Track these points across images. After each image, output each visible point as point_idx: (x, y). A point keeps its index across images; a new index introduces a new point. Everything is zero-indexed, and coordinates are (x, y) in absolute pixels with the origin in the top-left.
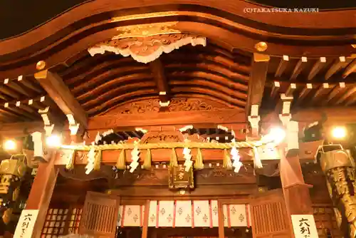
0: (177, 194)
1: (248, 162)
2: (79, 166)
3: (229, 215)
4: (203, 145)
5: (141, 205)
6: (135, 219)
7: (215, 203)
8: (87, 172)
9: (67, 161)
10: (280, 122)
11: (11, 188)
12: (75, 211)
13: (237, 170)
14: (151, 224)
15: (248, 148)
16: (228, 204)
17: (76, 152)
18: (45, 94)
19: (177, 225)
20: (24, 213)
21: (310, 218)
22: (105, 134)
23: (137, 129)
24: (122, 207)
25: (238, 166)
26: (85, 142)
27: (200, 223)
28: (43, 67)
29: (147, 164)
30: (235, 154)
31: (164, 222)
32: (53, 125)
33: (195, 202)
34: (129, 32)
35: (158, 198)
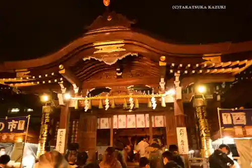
0: (127, 111)
1: (159, 103)
2: (81, 108)
3: (154, 121)
4: (138, 96)
5: (109, 118)
6: (106, 125)
7: (147, 115)
8: (86, 111)
9: (75, 105)
10: (175, 85)
11: (50, 119)
12: (74, 122)
13: (154, 108)
14: (115, 127)
15: (160, 98)
16: (154, 116)
17: (78, 101)
18: (62, 77)
19: (128, 127)
20: (59, 130)
21: (185, 129)
22: (91, 91)
23: (107, 88)
24: (99, 119)
25: (155, 106)
26: (82, 95)
27: (140, 126)
28: (62, 68)
29: (113, 106)
30: (153, 100)
31: (121, 126)
32: (66, 88)
33: (137, 115)
34: (101, 49)
35: (118, 114)
